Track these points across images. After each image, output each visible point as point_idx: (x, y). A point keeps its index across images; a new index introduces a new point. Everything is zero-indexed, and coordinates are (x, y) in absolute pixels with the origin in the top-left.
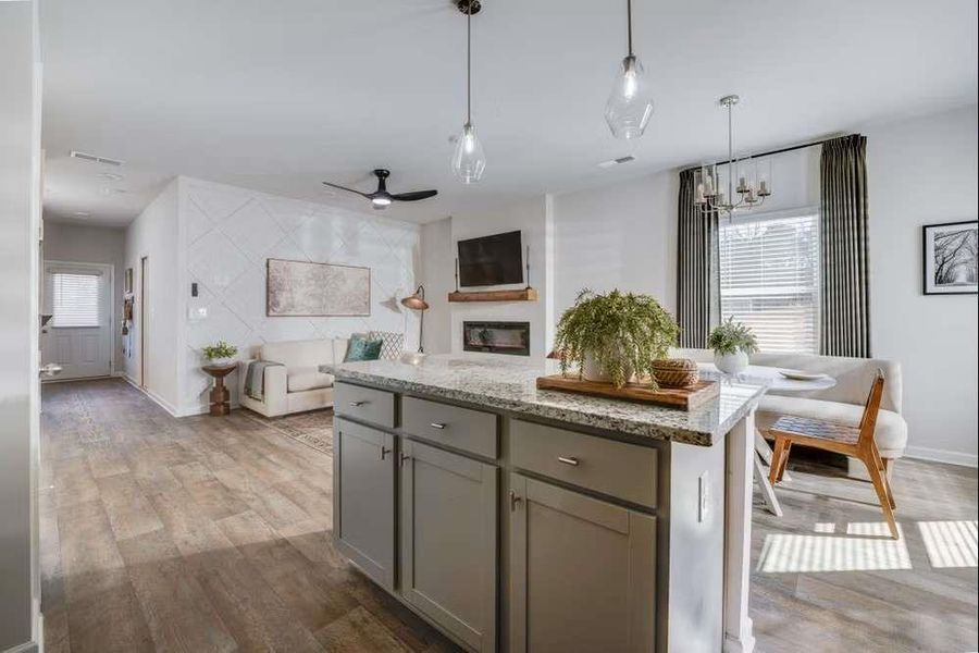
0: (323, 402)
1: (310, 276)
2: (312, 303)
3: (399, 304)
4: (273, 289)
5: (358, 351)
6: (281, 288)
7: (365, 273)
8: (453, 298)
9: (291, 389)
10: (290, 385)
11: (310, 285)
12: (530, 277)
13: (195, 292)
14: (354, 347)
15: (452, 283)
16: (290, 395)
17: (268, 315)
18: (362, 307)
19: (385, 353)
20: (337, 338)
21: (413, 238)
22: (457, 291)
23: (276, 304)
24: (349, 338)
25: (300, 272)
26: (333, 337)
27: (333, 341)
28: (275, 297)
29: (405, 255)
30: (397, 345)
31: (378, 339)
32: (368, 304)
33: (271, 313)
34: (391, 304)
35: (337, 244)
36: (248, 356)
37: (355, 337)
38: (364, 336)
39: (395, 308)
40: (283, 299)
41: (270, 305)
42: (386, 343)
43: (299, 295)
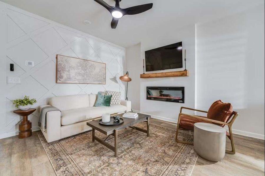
0: (83, 129)
1: (79, 65)
2: (80, 77)
3: (118, 79)
4: (59, 70)
5: (101, 100)
6: (64, 69)
7: (103, 65)
8: (142, 76)
9: (62, 125)
10: (62, 122)
11: (78, 69)
12: (187, 65)
13: (12, 68)
14: (99, 98)
15: (142, 70)
16: (62, 127)
17: (56, 82)
18: (102, 81)
19: (113, 101)
20: (91, 94)
21: (122, 52)
22: (144, 73)
23: (61, 77)
24: (97, 94)
25: (73, 62)
26: (90, 93)
27: (89, 95)
28: (60, 74)
29: (119, 59)
30: (118, 97)
31: (110, 94)
32: (105, 79)
33: (58, 82)
34: (114, 79)
35: (91, 51)
36: (45, 103)
37: (100, 93)
38: (103, 93)
39: (116, 81)
40: (65, 75)
41: (58, 77)
42: (113, 96)
43: (73, 73)
